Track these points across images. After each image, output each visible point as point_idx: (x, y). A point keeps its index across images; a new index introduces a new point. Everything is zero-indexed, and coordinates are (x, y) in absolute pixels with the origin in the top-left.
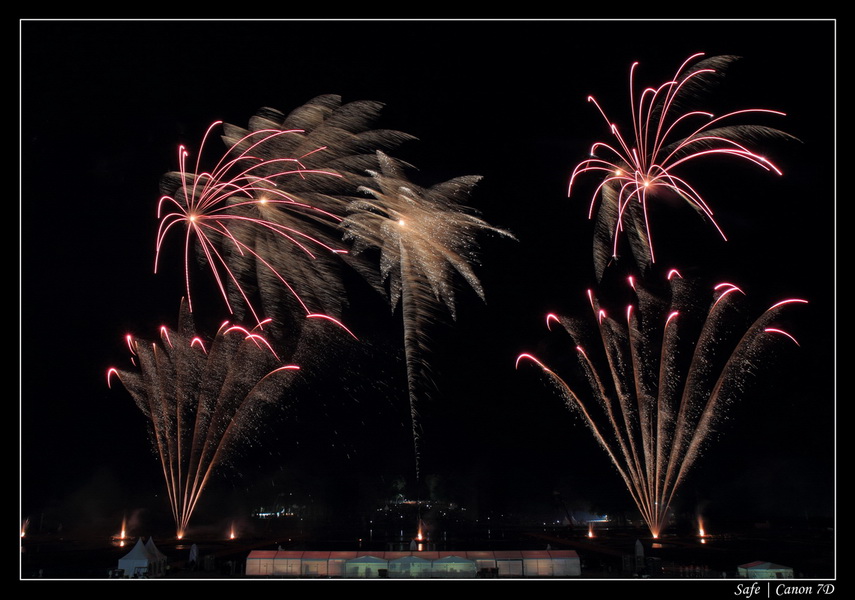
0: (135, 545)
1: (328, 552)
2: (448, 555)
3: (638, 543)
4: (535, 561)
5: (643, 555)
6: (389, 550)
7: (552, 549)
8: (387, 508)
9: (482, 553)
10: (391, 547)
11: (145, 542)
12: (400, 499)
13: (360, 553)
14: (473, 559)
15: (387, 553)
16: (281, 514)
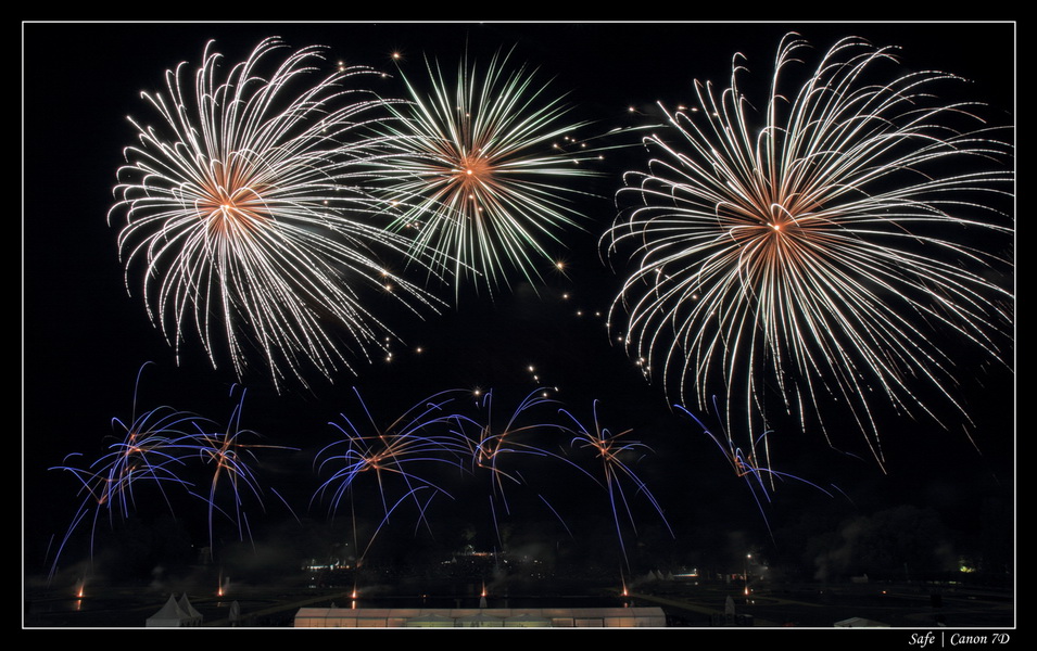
0: (165, 602)
1: (387, 610)
2: (521, 612)
3: (729, 599)
4: (617, 619)
5: (733, 613)
6: (455, 607)
7: (636, 606)
8: (454, 560)
9: (559, 611)
10: (458, 604)
11: (178, 599)
12: (470, 550)
13: (424, 610)
14: (550, 618)
15: (454, 610)
16: (335, 567)
